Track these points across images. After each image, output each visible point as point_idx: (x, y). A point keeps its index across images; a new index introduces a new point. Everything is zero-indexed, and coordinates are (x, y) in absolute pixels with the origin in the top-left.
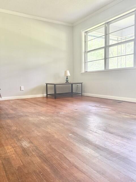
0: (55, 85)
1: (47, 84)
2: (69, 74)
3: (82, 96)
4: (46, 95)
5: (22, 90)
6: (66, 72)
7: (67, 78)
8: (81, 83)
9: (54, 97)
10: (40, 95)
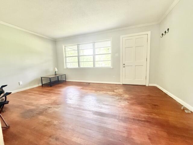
0: (50, 78)
1: (42, 78)
2: (56, 70)
3: (66, 81)
4: (41, 84)
5: (20, 84)
6: (54, 69)
7: (55, 72)
8: (65, 75)
9: (50, 86)
10: (37, 86)
